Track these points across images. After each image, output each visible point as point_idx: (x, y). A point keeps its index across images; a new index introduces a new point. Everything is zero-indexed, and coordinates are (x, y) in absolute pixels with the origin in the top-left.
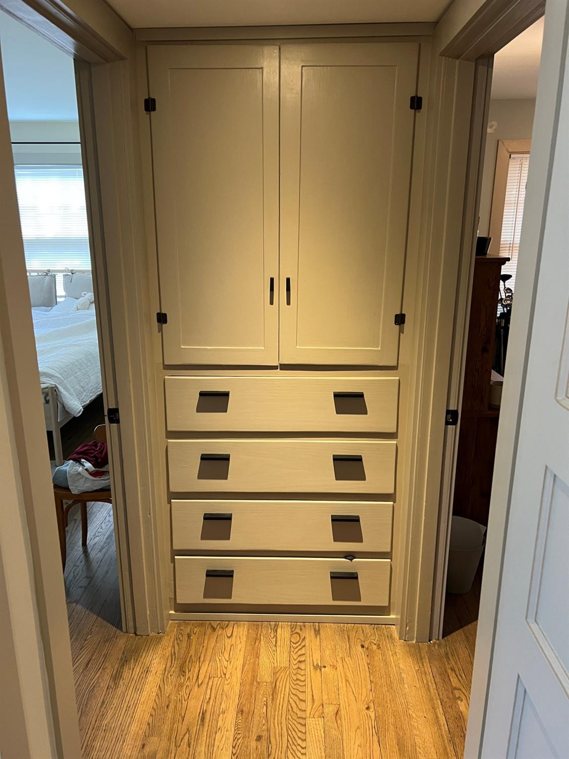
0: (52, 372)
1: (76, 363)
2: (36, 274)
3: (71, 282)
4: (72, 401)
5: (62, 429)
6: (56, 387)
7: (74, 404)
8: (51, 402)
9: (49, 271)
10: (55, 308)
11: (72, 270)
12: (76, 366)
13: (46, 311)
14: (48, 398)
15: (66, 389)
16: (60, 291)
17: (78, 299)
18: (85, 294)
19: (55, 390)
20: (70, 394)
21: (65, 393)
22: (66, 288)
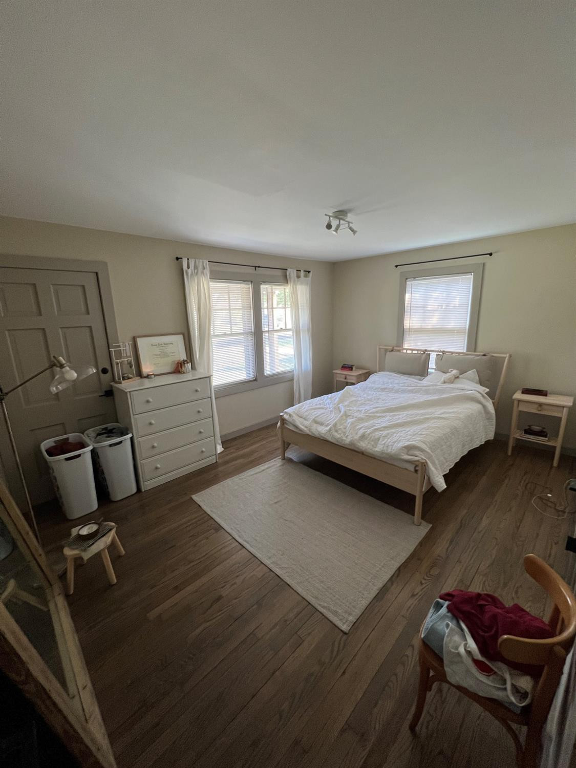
0: (424, 446)
1: (444, 437)
2: (416, 352)
3: (441, 360)
4: (438, 478)
5: (424, 495)
6: (426, 462)
7: (439, 482)
8: (419, 472)
9: (426, 350)
10: (427, 378)
11: (444, 351)
12: (443, 439)
13: (420, 380)
14: (417, 468)
15: (434, 463)
16: (432, 364)
17: (446, 373)
18: (452, 371)
19: (425, 465)
20: (436, 469)
21: (433, 469)
22: (436, 364)
